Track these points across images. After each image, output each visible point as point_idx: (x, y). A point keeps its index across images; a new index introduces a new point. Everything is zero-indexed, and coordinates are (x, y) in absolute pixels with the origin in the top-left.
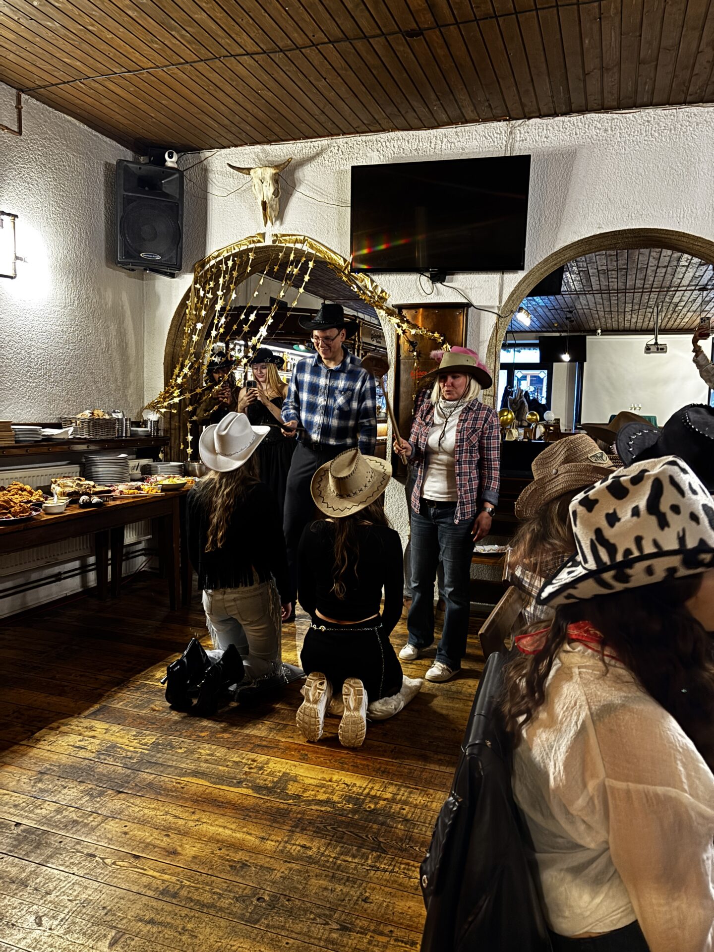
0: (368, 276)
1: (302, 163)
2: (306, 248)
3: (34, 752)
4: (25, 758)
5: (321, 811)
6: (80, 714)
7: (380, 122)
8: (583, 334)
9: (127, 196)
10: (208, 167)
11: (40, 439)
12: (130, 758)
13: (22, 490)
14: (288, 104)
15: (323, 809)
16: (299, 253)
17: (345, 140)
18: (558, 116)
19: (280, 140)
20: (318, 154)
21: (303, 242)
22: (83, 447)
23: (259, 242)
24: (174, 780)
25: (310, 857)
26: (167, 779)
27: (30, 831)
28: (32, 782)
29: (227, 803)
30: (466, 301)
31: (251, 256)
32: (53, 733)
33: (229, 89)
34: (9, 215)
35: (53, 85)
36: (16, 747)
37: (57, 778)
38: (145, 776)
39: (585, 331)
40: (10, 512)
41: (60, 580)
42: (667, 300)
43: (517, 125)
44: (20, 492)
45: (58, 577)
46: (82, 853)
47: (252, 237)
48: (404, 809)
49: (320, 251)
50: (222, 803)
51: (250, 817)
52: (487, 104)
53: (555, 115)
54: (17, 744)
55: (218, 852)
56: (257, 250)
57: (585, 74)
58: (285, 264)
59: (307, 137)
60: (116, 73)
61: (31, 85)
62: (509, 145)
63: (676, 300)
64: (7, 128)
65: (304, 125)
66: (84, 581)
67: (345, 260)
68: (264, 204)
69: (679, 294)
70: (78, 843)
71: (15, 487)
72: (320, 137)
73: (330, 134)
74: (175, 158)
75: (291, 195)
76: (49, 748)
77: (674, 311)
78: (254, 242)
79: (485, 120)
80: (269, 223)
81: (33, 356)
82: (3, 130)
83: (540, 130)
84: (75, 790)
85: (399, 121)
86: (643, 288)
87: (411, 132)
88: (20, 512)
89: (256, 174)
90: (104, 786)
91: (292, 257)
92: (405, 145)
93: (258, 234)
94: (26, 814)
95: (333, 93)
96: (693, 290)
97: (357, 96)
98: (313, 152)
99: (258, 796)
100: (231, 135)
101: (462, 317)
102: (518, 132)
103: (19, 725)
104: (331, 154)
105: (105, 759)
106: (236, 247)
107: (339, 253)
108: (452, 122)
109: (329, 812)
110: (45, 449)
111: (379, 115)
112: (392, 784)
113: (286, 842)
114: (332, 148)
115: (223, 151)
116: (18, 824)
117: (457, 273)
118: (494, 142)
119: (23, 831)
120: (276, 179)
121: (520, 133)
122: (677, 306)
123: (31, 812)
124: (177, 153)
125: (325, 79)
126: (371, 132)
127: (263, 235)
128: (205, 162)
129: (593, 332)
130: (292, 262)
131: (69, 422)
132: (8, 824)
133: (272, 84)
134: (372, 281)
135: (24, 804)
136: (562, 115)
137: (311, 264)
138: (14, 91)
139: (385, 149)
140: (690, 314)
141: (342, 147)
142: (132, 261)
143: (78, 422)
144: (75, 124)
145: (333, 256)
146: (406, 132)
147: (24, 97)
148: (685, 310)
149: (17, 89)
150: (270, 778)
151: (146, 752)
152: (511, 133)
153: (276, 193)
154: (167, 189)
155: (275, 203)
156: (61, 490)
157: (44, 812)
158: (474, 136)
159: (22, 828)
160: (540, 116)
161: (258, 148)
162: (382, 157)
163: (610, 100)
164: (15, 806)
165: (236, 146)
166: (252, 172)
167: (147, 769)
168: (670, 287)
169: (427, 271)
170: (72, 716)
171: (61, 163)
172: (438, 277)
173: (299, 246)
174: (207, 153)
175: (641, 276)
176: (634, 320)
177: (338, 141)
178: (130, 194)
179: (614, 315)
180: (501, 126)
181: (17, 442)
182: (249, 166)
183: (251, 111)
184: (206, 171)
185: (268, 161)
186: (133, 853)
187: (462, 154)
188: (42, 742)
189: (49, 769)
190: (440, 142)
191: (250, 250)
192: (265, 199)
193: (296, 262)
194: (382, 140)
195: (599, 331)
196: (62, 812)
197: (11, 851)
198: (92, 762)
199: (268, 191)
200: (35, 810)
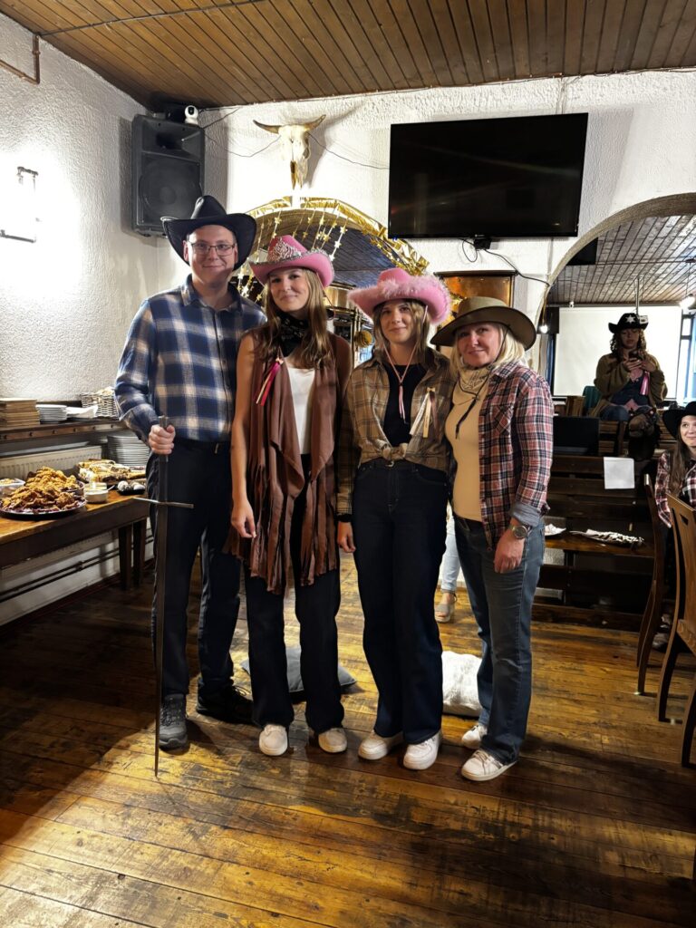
0: (405, 242)
1: (333, 121)
2: (337, 213)
3: (110, 778)
4: (101, 786)
5: (461, 844)
6: (146, 728)
7: (423, 76)
8: (555, 306)
9: (147, 154)
10: (229, 126)
11: (65, 419)
12: (222, 783)
13: (55, 476)
14: (330, 54)
15: (463, 841)
16: (330, 218)
17: (381, 97)
18: (614, 73)
19: (310, 95)
20: (350, 112)
21: (334, 206)
22: (106, 427)
23: (285, 205)
24: (281, 810)
25: (474, 906)
26: (273, 809)
27: (139, 885)
28: (120, 818)
29: (352, 838)
30: (512, 269)
31: (277, 221)
32: (124, 753)
33: (270, 36)
34: (29, 171)
35: (75, 28)
36: (87, 773)
37: (148, 812)
38: (245, 805)
39: (557, 303)
40: (55, 504)
41: (81, 569)
42: (651, 272)
43: (570, 81)
44: (53, 478)
45: (79, 567)
46: (209, 911)
47: (278, 201)
48: (553, 839)
49: (353, 216)
50: (346, 837)
51: (385, 855)
52: (544, 58)
53: (612, 72)
54: (88, 769)
55: (365, 904)
56: (284, 215)
57: (660, 26)
58: (314, 229)
59: (339, 93)
60: (150, 15)
61: (50, 28)
62: (561, 104)
63: (659, 272)
64: (25, 75)
65: (340, 79)
66: (103, 570)
67: (380, 226)
68: (293, 166)
69: (665, 265)
70: (199, 899)
71: (46, 472)
72: (353, 92)
73: (365, 90)
74: (196, 114)
75: (321, 155)
76: (125, 773)
77: (653, 283)
78: (279, 205)
79: (536, 76)
80: (297, 185)
81: (52, 328)
82: (20, 77)
83: (594, 88)
84: (173, 827)
85: (446, 76)
86: (633, 260)
87: (454, 89)
88: (66, 503)
89: (286, 132)
90: (205, 820)
91: (322, 222)
92: (448, 103)
93: (285, 198)
94: (127, 862)
95: (384, 42)
96: (680, 262)
97: (408, 46)
98: (345, 109)
99: (381, 826)
100: (258, 90)
101: (508, 286)
102: (570, 89)
103: (83, 744)
104: (364, 112)
105: (194, 785)
106: (260, 212)
107: (373, 217)
108: (500, 78)
109: (471, 846)
110: (70, 431)
111: (425, 67)
112: (525, 806)
113: (440, 888)
114: (367, 106)
115: (245, 107)
116: (121, 876)
117: (503, 240)
118: (544, 99)
119: (131, 885)
120: (307, 139)
121: (573, 90)
122: (658, 277)
123: (131, 858)
124: (198, 108)
125: (380, 25)
126: (410, 87)
127: (290, 199)
128: (225, 120)
129: (566, 304)
130: (323, 227)
131: (91, 400)
132: (109, 877)
133: (320, 32)
134: (410, 248)
135: (120, 848)
136: (619, 72)
137: (343, 230)
138: (31, 35)
139: (424, 107)
140: (667, 286)
141: (376, 104)
142: (151, 225)
143: (100, 399)
144: (90, 76)
145: (368, 221)
146: (448, 89)
147: (41, 42)
148: (665, 282)
149: (34, 33)
150: (388, 804)
151: (237, 774)
152: (563, 90)
153: (306, 154)
154: (186, 148)
155: (304, 165)
156: (96, 475)
157: (146, 858)
158: (522, 94)
159: (127, 880)
160: (596, 73)
161: (284, 105)
162: (421, 115)
163: (675, 56)
164: (110, 851)
165: (260, 102)
166: (280, 129)
167: (245, 795)
168: (660, 258)
169: (472, 236)
170: (138, 731)
171: (78, 117)
172: (482, 244)
173: (329, 210)
174: (227, 110)
175: (635, 247)
176: (610, 292)
177: (372, 97)
178: (149, 153)
179: (593, 286)
180: (551, 84)
181: (42, 422)
182: (277, 124)
183: (287, 63)
184: (225, 129)
185: (295, 119)
186: (269, 909)
187: (508, 112)
188: (115, 766)
189: (134, 801)
190: (484, 99)
191: (276, 214)
192: (295, 160)
193: (327, 227)
194: (421, 97)
195: (572, 303)
196: (167, 857)
197: (124, 914)
198: (180, 789)
199: (298, 151)
200: (135, 856)
